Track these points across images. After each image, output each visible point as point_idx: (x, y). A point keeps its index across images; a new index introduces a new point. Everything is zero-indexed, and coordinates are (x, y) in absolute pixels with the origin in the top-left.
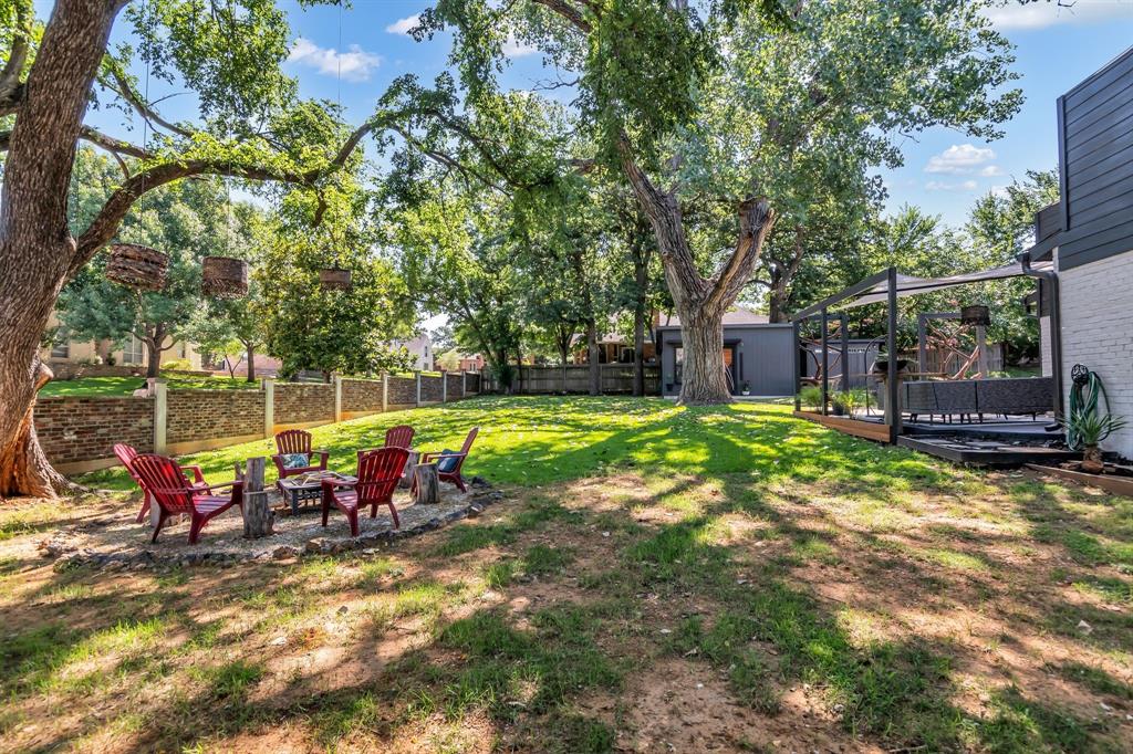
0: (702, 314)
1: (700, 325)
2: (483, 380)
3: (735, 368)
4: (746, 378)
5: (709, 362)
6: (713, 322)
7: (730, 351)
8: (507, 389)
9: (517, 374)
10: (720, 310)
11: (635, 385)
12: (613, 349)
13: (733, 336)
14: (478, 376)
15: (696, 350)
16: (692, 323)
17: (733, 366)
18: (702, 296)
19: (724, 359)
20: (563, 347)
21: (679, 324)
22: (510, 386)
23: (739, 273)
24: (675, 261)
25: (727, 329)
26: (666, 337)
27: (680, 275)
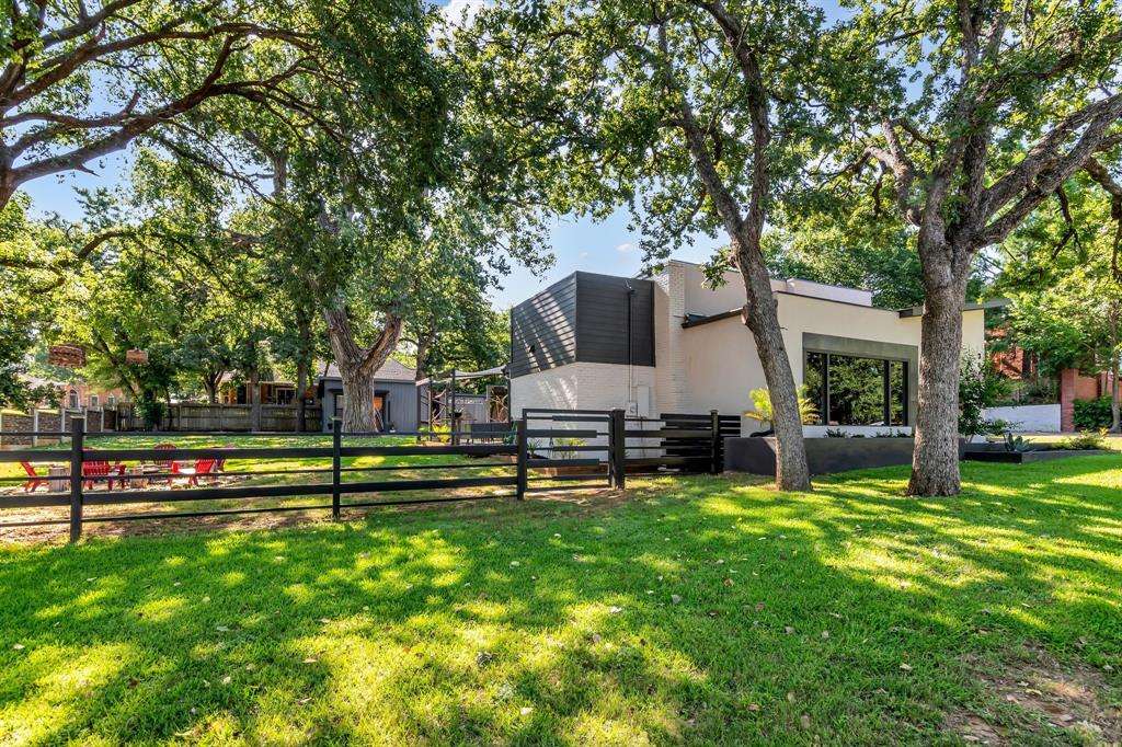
0: (359, 373)
1: (357, 380)
2: (121, 417)
3: (385, 412)
4: (392, 420)
5: (363, 408)
6: (366, 380)
7: (381, 399)
8: (155, 426)
9: (166, 413)
10: (372, 372)
11: (296, 424)
12: (266, 389)
13: (383, 388)
14: (114, 412)
15: (354, 399)
16: (351, 380)
17: (383, 411)
18: (359, 360)
19: (376, 405)
20: (211, 386)
21: (339, 375)
22: (158, 424)
23: (387, 347)
24: (339, 334)
25: (378, 382)
26: (328, 386)
27: (342, 344)
